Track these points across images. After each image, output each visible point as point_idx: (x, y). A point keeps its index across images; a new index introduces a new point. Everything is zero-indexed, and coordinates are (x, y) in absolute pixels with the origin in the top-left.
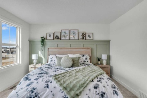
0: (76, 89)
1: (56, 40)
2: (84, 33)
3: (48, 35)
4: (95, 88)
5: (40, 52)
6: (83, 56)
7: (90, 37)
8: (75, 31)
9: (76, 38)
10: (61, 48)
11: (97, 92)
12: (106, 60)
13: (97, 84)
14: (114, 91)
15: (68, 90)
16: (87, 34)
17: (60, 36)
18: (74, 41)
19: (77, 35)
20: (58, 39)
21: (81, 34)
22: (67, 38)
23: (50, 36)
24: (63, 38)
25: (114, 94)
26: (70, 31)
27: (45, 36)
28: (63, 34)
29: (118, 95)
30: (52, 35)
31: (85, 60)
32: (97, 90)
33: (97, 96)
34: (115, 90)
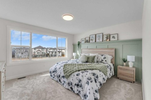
0: (68, 72)
1: (86, 43)
2: (108, 35)
3: (82, 40)
4: (77, 75)
5: (78, 52)
6: (102, 55)
7: (115, 38)
8: (100, 35)
9: (101, 40)
10: (90, 49)
11: (77, 78)
12: (133, 62)
13: (79, 73)
14: (87, 81)
15: (65, 72)
16: (111, 35)
17: (89, 40)
18: (100, 43)
19: (101, 38)
20: (88, 42)
21: (105, 37)
22: (94, 41)
23: (83, 41)
24: (91, 41)
25: (86, 83)
26: (96, 35)
27: (80, 41)
28: (91, 38)
29: (88, 85)
30: (84, 40)
31: (103, 59)
32: (78, 77)
33: (77, 80)
34: (89, 81)
